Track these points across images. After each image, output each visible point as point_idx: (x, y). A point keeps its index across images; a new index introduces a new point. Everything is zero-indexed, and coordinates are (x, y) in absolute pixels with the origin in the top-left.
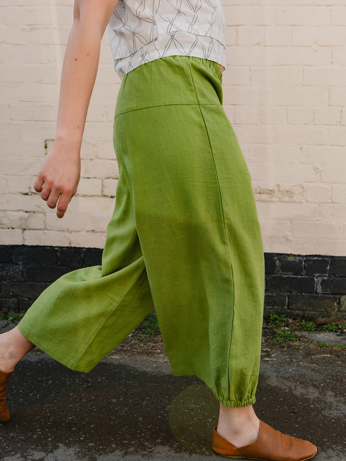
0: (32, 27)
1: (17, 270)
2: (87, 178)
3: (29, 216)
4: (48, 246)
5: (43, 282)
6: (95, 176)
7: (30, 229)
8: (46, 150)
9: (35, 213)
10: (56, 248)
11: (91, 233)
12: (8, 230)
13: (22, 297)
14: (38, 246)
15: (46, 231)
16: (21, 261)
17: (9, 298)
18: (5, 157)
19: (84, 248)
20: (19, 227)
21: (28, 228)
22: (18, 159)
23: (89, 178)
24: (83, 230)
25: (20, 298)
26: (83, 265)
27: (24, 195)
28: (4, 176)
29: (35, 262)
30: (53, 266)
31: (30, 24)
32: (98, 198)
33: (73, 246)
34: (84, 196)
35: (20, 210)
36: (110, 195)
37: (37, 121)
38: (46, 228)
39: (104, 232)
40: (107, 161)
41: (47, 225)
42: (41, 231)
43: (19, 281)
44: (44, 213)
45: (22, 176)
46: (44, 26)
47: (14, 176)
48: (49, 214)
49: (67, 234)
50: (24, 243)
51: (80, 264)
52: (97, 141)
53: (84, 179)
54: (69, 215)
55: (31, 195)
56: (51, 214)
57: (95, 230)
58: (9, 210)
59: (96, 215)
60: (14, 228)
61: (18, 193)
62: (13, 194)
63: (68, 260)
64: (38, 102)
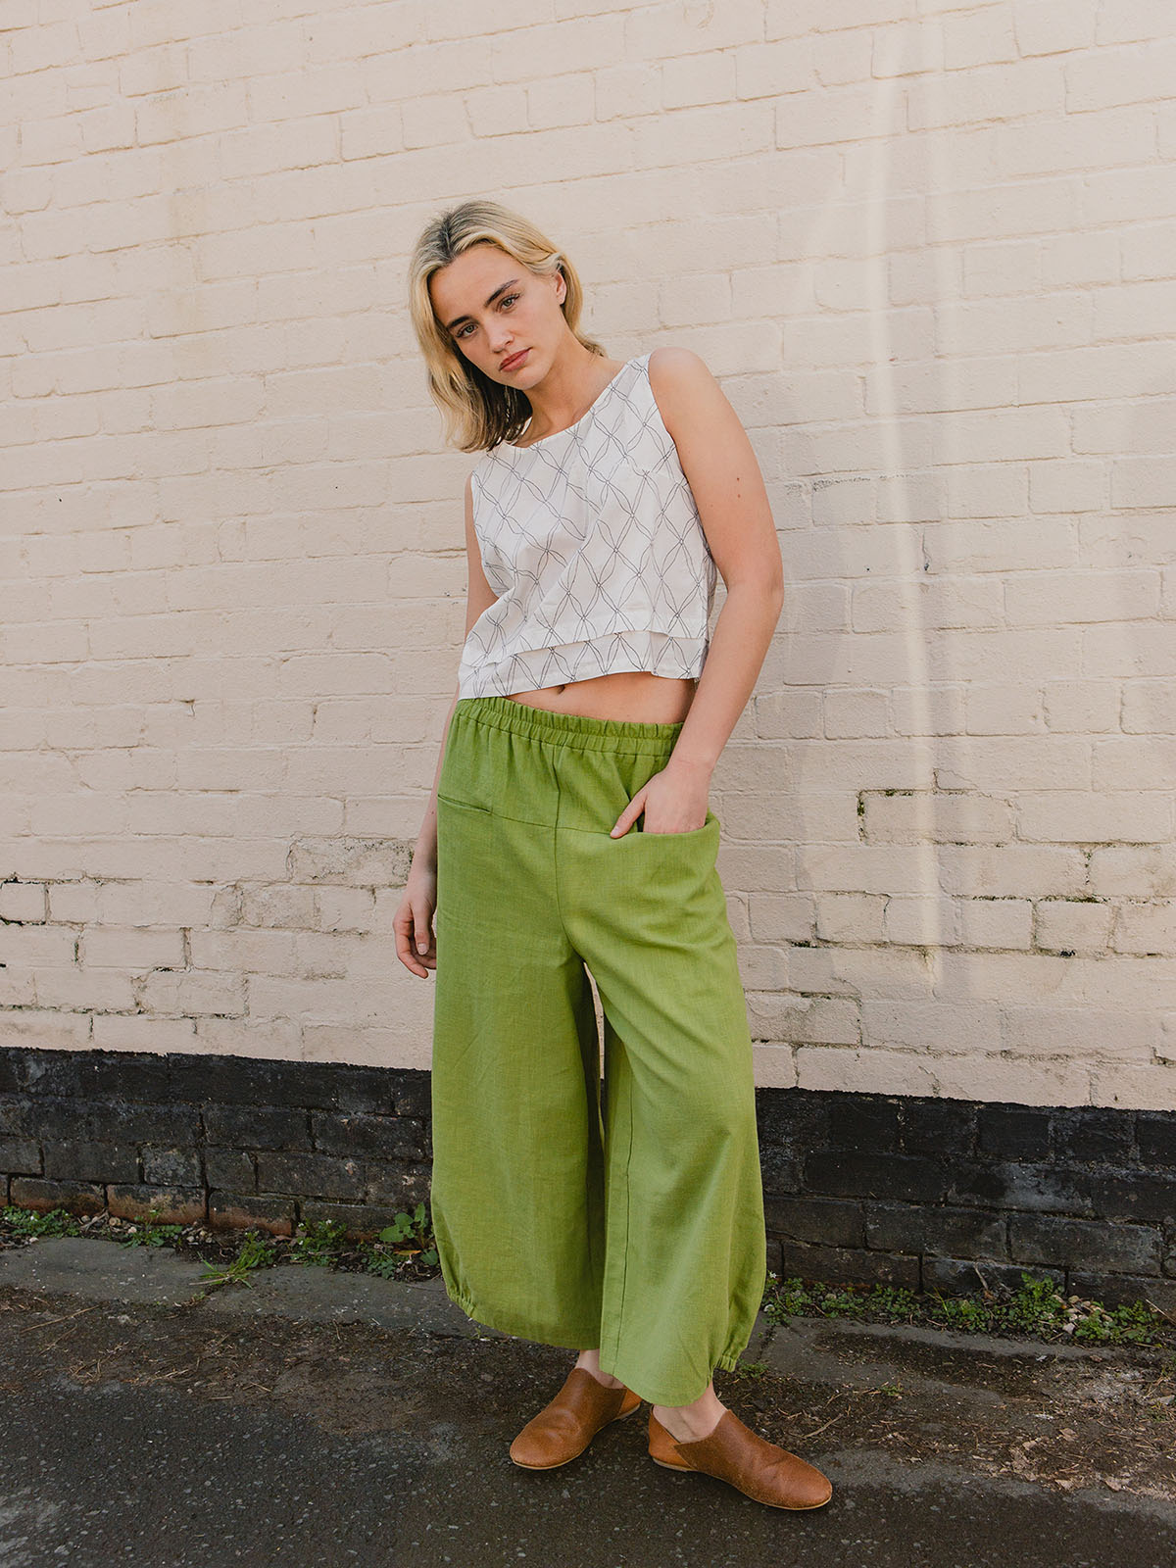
0: (817, 479)
1: (778, 1161)
2: (986, 898)
3: (811, 1006)
4: (867, 1094)
5: (855, 1197)
6: (1009, 893)
7: (816, 1044)
8: (860, 818)
9: (828, 998)
10: (895, 1101)
11: (999, 1060)
13: (792, 1238)
14: (837, 1092)
15: (862, 1051)
16: (788, 1135)
18: (744, 841)
19: (981, 1103)
20: (782, 1037)
21: (808, 1040)
22: (781, 845)
23: (993, 899)
24: (976, 1049)
25: (788, 1241)
26: (976, 1154)
27: (797, 948)
28: (740, 894)
29: (830, 1139)
30: (885, 1154)
31: (813, 472)
32: (1022, 957)
33: (944, 1096)
34: (977, 949)
35: (784, 990)
36: (1059, 947)
37: (835, 739)
38: (861, 1041)
39: (1040, 1058)
40: (1049, 847)
41: (865, 1032)
42: (848, 1051)
43: (785, 1192)
44: (857, 1000)
45: (792, 894)
46: (853, 475)
47: (769, 893)
48: (872, 1001)
49: (928, 1061)
50: (797, 1083)
51: (965, 1149)
52: (1017, 791)
53: (977, 901)
54: (932, 1005)
55: (816, 947)
56: (878, 1002)
57: (1013, 1051)
58: (755, 988)
59: (1015, 1008)
60: (767, 1041)
61: (780, 942)
62: (766, 943)
63: (930, 1135)
64: (836, 686)
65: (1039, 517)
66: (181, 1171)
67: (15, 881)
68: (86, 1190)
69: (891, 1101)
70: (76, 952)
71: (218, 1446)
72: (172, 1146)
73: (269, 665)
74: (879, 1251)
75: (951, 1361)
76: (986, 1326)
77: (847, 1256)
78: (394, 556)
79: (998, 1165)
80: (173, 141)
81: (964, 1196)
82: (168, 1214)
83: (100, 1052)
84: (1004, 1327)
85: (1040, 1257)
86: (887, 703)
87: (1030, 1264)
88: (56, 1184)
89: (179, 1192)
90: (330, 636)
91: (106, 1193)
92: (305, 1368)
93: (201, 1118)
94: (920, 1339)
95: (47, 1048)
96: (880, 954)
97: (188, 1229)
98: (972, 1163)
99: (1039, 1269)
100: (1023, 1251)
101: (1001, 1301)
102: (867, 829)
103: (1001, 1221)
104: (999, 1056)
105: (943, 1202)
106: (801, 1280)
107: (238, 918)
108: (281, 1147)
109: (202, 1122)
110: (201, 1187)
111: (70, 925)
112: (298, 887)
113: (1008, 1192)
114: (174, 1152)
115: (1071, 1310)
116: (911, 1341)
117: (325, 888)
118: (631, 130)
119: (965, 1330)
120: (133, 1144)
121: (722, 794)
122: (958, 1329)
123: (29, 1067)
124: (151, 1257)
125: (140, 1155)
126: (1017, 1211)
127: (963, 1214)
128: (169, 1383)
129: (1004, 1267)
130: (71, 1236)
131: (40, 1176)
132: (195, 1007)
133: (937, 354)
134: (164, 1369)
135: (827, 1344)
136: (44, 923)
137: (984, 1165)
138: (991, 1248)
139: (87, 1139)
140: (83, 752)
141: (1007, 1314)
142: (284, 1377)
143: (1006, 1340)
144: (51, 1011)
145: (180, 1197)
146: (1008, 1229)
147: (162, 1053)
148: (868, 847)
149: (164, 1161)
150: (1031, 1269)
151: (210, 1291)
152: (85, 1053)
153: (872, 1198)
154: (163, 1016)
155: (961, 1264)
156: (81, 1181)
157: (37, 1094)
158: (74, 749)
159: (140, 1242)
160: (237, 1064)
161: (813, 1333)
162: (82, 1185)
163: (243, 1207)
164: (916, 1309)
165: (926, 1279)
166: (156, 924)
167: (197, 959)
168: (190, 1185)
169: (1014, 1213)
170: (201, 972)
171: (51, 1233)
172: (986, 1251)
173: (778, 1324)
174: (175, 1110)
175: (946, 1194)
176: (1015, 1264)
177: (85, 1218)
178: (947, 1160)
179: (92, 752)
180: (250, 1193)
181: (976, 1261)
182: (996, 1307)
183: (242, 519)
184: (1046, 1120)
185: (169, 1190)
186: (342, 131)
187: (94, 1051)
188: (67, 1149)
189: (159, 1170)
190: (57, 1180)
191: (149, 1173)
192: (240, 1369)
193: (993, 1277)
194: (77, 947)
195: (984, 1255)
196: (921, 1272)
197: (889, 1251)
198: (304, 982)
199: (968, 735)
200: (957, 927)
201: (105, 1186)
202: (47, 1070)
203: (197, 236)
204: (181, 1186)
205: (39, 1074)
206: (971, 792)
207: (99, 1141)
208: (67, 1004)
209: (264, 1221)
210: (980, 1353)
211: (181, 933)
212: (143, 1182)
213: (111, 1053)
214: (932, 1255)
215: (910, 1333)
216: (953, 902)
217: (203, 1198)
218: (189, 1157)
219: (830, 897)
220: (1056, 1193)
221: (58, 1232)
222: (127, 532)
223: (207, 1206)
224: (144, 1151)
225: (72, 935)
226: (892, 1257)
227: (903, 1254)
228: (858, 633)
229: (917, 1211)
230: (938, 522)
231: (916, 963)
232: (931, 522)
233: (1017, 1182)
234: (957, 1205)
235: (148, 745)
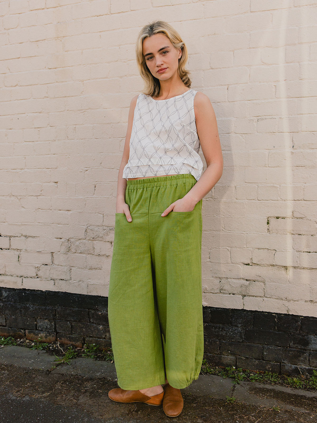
0: (260, 117)
1: (236, 332)
2: (308, 252)
3: (249, 284)
4: (266, 312)
5: (260, 344)
6: (315, 251)
7: (250, 296)
8: (268, 225)
9: (255, 281)
10: (274, 315)
11: (309, 303)
12: (229, 295)
13: (240, 356)
14: (256, 311)
15: (265, 299)
16: (240, 323)
17: (227, 355)
18: (230, 232)
19: (303, 316)
20: (239, 293)
21: (247, 294)
22: (242, 233)
23: (310, 252)
24: (302, 299)
25: (238, 357)
26: (300, 332)
27: (246, 265)
28: (228, 248)
29: (253, 325)
30: (271, 331)
31: (258, 116)
33: (291, 314)
34: (304, 268)
35: (241, 278)
37: (261, 200)
38: (265, 295)
41: (266, 293)
42: (260, 298)
43: (238, 341)
44: (264, 282)
45: (245, 249)
46: (271, 117)
47: (237, 248)
48: (269, 283)
49: (286, 302)
50: (243, 308)
51: (297, 331)
53: (304, 253)
54: (288, 285)
55: (251, 265)
56: (271, 283)
57: (314, 300)
58: (231, 277)
59: (315, 287)
60: (234, 294)
61: (240, 263)
62: (235, 264)
63: (285, 326)
64: (262, 183)
66: (49, 327)
67: (1, 236)
68: (19, 331)
69: (273, 314)
70: (19, 258)
71: (60, 421)
72: (46, 319)
73: (82, 172)
74: (267, 361)
75: (293, 398)
76: (302, 387)
77: (257, 362)
78: (122, 139)
79: (307, 336)
80: (57, 7)
81: (295, 345)
82: (44, 339)
83: (25, 289)
84: (308, 387)
86: (278, 189)
88: (10, 329)
89: (48, 333)
90: (101, 163)
91: (25, 332)
92: (88, 394)
93: (55, 311)
94: (282, 390)
95: (8, 287)
96: (272, 268)
97: (50, 345)
98: (299, 335)
100: (314, 363)
101: (307, 379)
102: (270, 229)
103: (307, 353)
104: (309, 302)
105: (288, 347)
106: (242, 369)
107: (69, 250)
108: (80, 321)
109: (55, 312)
110: (54, 332)
111: (17, 250)
112: (88, 241)
113: (310, 345)
114: (46, 321)
116: (279, 391)
117: (97, 241)
118: (204, 5)
119: (296, 388)
120: (34, 318)
121: (223, 216)
122: (293, 387)
123: (3, 293)
124: (39, 353)
125: (36, 321)
126: (312, 350)
127: (295, 350)
128: (45, 397)
129: (307, 368)
130: (14, 345)
131: (5, 326)
132: (54, 277)
133: (300, 79)
134: (43, 392)
135: (253, 391)
136: (9, 249)
137: (302, 336)
138: (303, 362)
139: (20, 316)
140: (22, 197)
141: (309, 383)
142: (81, 397)
143: (309, 392)
144: (10, 276)
145: (48, 335)
146: (309, 356)
147: (44, 290)
148: (270, 235)
149: (44, 323)
151: (57, 365)
152: (20, 289)
153: (266, 344)
154: (45, 279)
155: (293, 366)
156: (17, 328)
157: (5, 301)
158: (20, 196)
159: (35, 348)
160: (67, 295)
161: (248, 387)
162: (18, 330)
163: (67, 338)
164: (279, 380)
165: (282, 370)
166: (44, 251)
167: (56, 262)
168: (51, 331)
170: (57, 266)
171: (8, 344)
172: (302, 362)
173: (236, 383)
174: (47, 308)
175: (290, 344)
176: (311, 367)
177: (18, 340)
178: (291, 334)
179: (25, 197)
180: (69, 334)
181: (298, 365)
182: (305, 380)
183: (75, 126)
185: (44, 332)
186: (111, 4)
187: (23, 289)
188: (14, 318)
189: (42, 326)
190: (10, 328)
191: (39, 327)
192: (67, 393)
193: (303, 371)
194: (19, 257)
195: (301, 364)
196: (280, 368)
197: (270, 361)
198: (89, 270)
199: (304, 200)
200: (298, 261)
201: (25, 330)
202: (8, 294)
203: (64, 37)
204: (48, 331)
205: (6, 295)
206: (304, 219)
207: (24, 316)
208: (15, 274)
209: (74, 343)
210: (302, 396)
211: (51, 254)
212: (37, 329)
213: (28, 290)
214: (284, 363)
215: (279, 388)
216: (297, 253)
217: (55, 335)
218: (51, 323)
219: (257, 250)
221: (10, 344)
222: (39, 129)
223: (56, 337)
224: (37, 320)
225: (17, 253)
226: (271, 363)
227: (275, 362)
228: (270, 167)
229: (280, 349)
230: (297, 132)
231: (283, 272)
232: (295, 132)
233: (313, 341)
234: (293, 348)
235: (43, 195)
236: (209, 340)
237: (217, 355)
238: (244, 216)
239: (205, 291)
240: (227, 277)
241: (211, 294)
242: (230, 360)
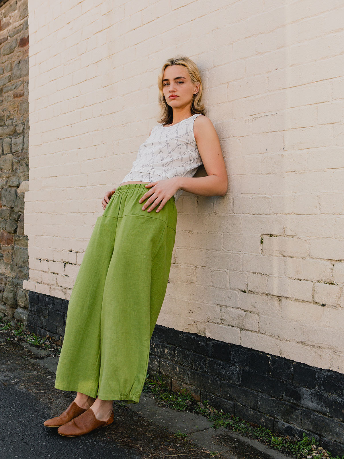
0: (254, 117)
1: (234, 372)
2: (299, 279)
3: (245, 315)
4: (260, 352)
5: (256, 390)
6: (306, 278)
7: (246, 330)
8: (262, 245)
9: (251, 313)
12: (228, 327)
13: (237, 401)
14: (252, 349)
15: (260, 335)
16: (237, 362)
17: (227, 399)
18: (228, 251)
19: (294, 361)
20: (237, 325)
21: (244, 328)
22: (238, 253)
23: (301, 280)
24: (293, 340)
27: (242, 293)
28: (227, 271)
29: (249, 367)
30: (265, 376)
31: (253, 114)
32: (309, 305)
33: (283, 357)
34: (295, 300)
35: (238, 308)
36: (321, 302)
37: (255, 214)
38: (259, 331)
39: (314, 347)
40: (320, 261)
41: (261, 328)
42: (255, 334)
43: (236, 384)
45: (241, 272)
46: (264, 114)
47: (235, 271)
49: (278, 341)
50: (240, 344)
51: (289, 379)
52: (310, 237)
53: (295, 280)
54: (280, 320)
55: (248, 293)
56: (264, 316)
57: (305, 342)
58: (230, 306)
59: (306, 325)
60: (233, 326)
61: (237, 290)
62: (233, 290)
63: (278, 371)
64: (256, 194)
65: (320, 126)
67: (71, 251)
69: (267, 355)
74: (262, 413)
75: (251, 453)
76: (281, 448)
77: (252, 412)
79: (299, 387)
80: (109, 27)
81: (288, 397)
84: (286, 450)
85: (311, 428)
86: (270, 201)
87: (308, 430)
96: (265, 298)
98: (291, 385)
99: (311, 433)
100: (306, 424)
101: (292, 441)
102: (263, 249)
103: (299, 411)
104: (301, 344)
105: (281, 399)
113: (302, 400)
115: (315, 451)
116: (249, 445)
119: (273, 448)
121: (223, 233)
127: (287, 405)
129: (299, 429)
133: (290, 65)
135: (219, 437)
136: (76, 264)
137: (294, 387)
138: (295, 420)
140: (85, 213)
141: (291, 446)
146: (301, 414)
148: (263, 256)
150: (308, 432)
153: (260, 392)
155: (286, 425)
158: (83, 212)
161: (220, 433)
165: (275, 427)
169: (304, 408)
173: (213, 427)
175: (282, 395)
176: (303, 429)
178: (283, 382)
179: (86, 214)
184: (315, 372)
195: (293, 423)
196: (274, 424)
197: (265, 414)
199: (295, 214)
200: (288, 290)
203: (113, 55)
206: (295, 237)
214: (277, 418)
215: (254, 443)
216: (288, 280)
219: (251, 274)
220: (317, 403)
222: (96, 147)
226: (266, 416)
227: (269, 416)
228: (263, 174)
229: (273, 400)
230: (288, 130)
231: (276, 303)
232: (286, 130)
233: (305, 396)
234: (285, 401)
235: (97, 212)
236: (212, 378)
237: (218, 397)
238: (240, 234)
239: (209, 320)
240: (227, 305)
241: (214, 324)
242: (229, 405)
